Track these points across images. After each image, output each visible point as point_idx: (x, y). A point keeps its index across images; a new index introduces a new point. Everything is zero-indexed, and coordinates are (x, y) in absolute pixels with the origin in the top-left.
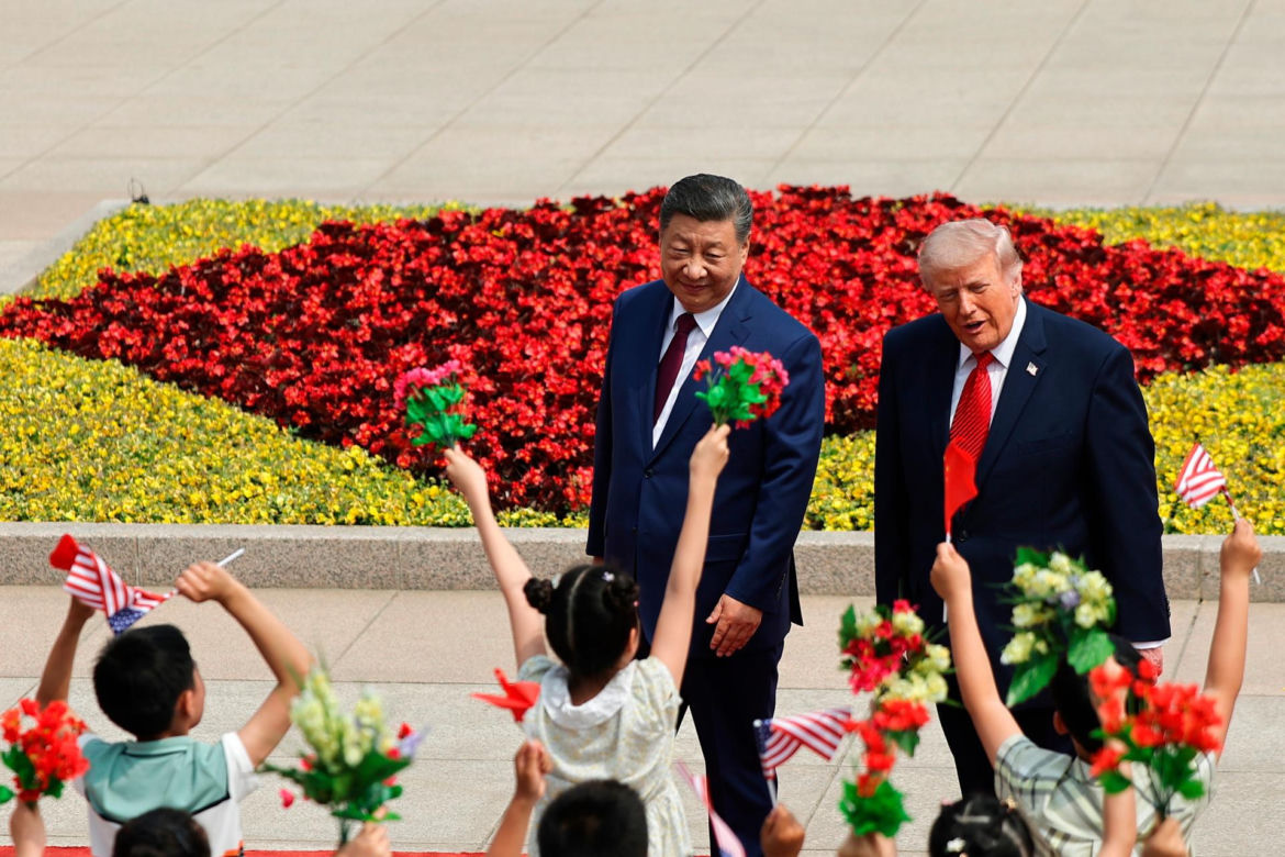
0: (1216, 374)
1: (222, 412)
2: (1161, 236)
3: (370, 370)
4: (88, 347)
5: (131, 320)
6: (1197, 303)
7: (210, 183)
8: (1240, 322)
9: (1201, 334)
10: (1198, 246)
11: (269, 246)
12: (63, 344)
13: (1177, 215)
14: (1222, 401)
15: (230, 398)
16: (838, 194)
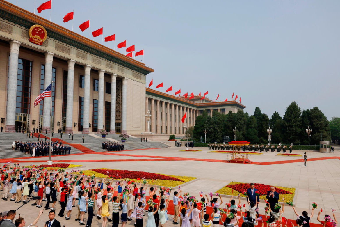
0: (282, 195)
1: (236, 191)
2: (279, 188)
3: (243, 190)
4: (230, 188)
5: (232, 187)
6: (281, 191)
7: (235, 181)
8: (283, 192)
9: (281, 193)
10: (281, 188)
11: (238, 184)
12: (229, 187)
13: (280, 187)
14: (282, 196)
15: (237, 190)
16: (264, 184)
